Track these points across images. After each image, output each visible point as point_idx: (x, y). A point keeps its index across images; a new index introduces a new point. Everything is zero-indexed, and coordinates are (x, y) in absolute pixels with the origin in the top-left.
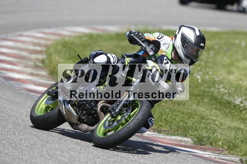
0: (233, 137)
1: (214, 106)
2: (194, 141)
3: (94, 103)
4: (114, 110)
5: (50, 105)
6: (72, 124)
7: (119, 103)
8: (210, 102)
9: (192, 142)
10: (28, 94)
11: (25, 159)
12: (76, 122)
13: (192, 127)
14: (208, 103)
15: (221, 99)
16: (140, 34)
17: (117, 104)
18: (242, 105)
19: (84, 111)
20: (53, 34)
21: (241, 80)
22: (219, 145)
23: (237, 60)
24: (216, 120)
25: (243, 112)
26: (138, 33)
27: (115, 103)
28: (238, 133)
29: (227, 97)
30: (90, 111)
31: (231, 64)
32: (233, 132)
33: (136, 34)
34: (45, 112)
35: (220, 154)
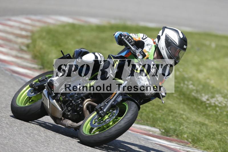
0: (198, 132)
1: (182, 101)
2: (162, 132)
3: (80, 100)
4: (101, 109)
7: (107, 103)
8: (179, 97)
9: (160, 132)
10: (12, 75)
11: (5, 136)
13: (160, 118)
14: (177, 97)
15: (189, 95)
16: (130, 37)
18: (208, 102)
19: (69, 108)
20: (39, 21)
21: (208, 78)
22: (184, 137)
23: (207, 60)
24: (183, 114)
25: (209, 109)
28: (202, 127)
29: (195, 93)
30: (75, 108)
31: (201, 63)
32: (198, 126)
33: (126, 37)
35: (185, 146)
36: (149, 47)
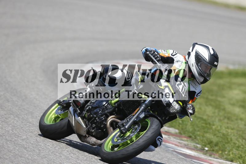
3: (104, 117)
4: (123, 126)
5: (59, 116)
6: (80, 136)
7: (129, 119)
12: (84, 135)
16: (156, 53)
17: (128, 121)
19: (94, 125)
26: (154, 52)
27: (125, 119)
30: (99, 125)
33: (152, 52)
34: (54, 121)
36: (180, 63)
